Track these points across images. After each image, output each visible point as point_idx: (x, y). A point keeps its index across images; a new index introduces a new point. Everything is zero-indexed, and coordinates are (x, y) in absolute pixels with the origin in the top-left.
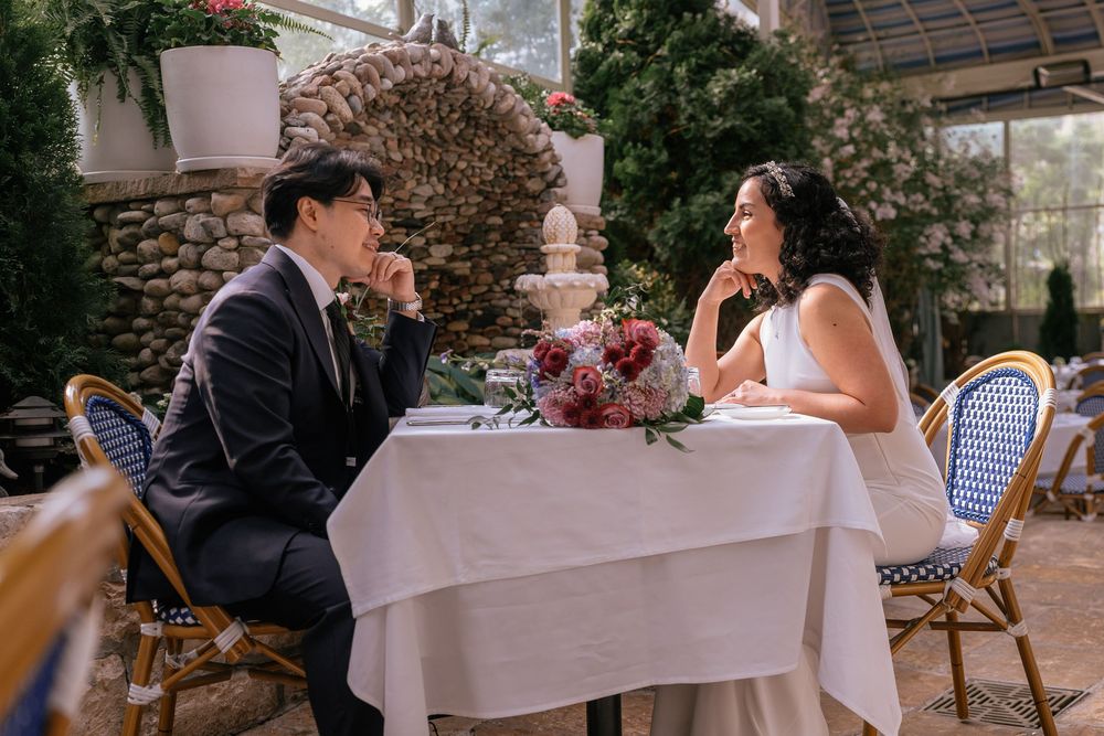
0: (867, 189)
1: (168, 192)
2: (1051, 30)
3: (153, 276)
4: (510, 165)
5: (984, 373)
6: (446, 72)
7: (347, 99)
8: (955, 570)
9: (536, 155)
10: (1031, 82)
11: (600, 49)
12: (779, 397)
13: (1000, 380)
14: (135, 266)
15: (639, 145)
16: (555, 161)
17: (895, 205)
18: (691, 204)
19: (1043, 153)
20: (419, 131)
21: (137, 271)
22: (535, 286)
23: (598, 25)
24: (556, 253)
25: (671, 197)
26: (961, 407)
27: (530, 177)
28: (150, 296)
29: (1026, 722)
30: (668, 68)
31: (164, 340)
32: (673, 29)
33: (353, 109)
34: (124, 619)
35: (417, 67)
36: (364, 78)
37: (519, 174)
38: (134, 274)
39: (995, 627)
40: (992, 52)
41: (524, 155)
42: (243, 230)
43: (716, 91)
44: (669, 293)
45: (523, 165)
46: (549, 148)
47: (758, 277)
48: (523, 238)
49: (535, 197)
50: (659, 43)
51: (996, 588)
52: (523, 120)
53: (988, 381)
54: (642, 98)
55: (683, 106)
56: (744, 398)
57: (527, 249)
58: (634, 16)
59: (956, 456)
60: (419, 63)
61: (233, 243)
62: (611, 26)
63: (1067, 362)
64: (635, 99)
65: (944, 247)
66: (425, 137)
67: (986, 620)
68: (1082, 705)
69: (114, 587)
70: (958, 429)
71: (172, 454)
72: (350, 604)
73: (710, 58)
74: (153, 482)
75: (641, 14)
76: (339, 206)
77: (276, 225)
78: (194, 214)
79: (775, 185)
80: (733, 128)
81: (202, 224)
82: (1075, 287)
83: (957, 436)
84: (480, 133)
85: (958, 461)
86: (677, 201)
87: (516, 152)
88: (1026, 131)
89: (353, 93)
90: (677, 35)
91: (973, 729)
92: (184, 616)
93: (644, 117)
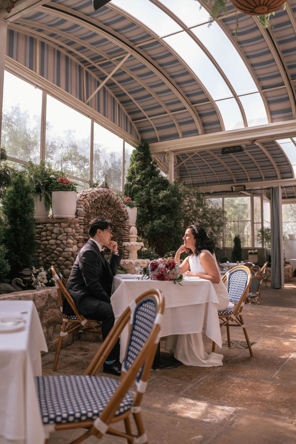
0: (192, 218)
1: (51, 222)
2: (236, 177)
3: (44, 240)
4: (116, 214)
5: (235, 270)
6: (107, 194)
7: (89, 201)
8: (231, 312)
9: (123, 212)
10: (231, 190)
11: (131, 184)
12: (195, 275)
13: (239, 272)
14: (40, 238)
15: (141, 208)
16: (127, 214)
17: (199, 222)
18: (153, 222)
19: (232, 206)
20: (96, 206)
21: (40, 239)
22: (128, 245)
23: (131, 178)
24: (132, 237)
25: (148, 220)
26: (230, 277)
27: (121, 217)
28: (42, 245)
29: (243, 348)
30: (149, 189)
31: (45, 255)
32: (150, 180)
33: (90, 204)
34: (48, 319)
35: (102, 194)
36: (92, 197)
37: (118, 216)
38: (39, 240)
39: (239, 326)
40: (220, 182)
41: (120, 212)
42: (68, 231)
43: (161, 196)
44: (147, 244)
45: (120, 214)
46: (126, 211)
47: (189, 249)
48: (118, 231)
49: (122, 222)
50: (146, 183)
51: (238, 317)
52: (121, 205)
53: (236, 272)
54: (142, 196)
55: (152, 199)
56: (188, 274)
57: (119, 234)
58: (140, 177)
59: (229, 288)
60: (102, 193)
61: (65, 234)
62: (134, 178)
63: (240, 262)
64: (141, 197)
65: (211, 233)
66: (97, 207)
67: (237, 324)
68: (255, 345)
69: (47, 312)
70: (229, 282)
71: (73, 283)
72: (114, 315)
73: (159, 187)
74: (69, 289)
75: (142, 177)
76: (105, 231)
77: (92, 234)
78: (56, 227)
79: (195, 230)
80: (164, 204)
81: (59, 230)
82: (241, 242)
83: (229, 283)
84: (111, 207)
85: (229, 289)
86: (150, 222)
87: (118, 211)
88: (227, 200)
89: (90, 200)
90: (151, 181)
91: (231, 349)
92: (74, 318)
93: (142, 201)
